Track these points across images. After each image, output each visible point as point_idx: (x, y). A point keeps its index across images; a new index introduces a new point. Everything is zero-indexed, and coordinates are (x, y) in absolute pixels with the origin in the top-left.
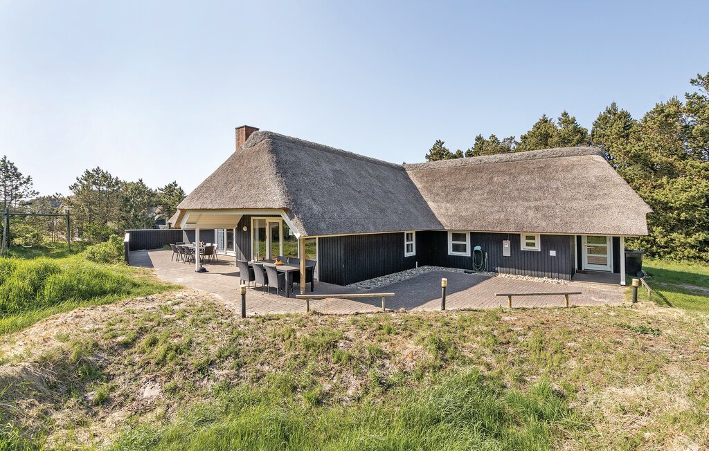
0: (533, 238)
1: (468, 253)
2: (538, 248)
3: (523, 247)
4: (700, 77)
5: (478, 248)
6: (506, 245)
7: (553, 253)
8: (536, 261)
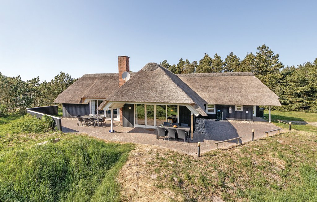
0: (240, 106)
1: (214, 113)
2: (242, 110)
3: (236, 110)
4: (260, 47)
5: (219, 111)
6: (230, 109)
7: (247, 112)
8: (241, 115)
